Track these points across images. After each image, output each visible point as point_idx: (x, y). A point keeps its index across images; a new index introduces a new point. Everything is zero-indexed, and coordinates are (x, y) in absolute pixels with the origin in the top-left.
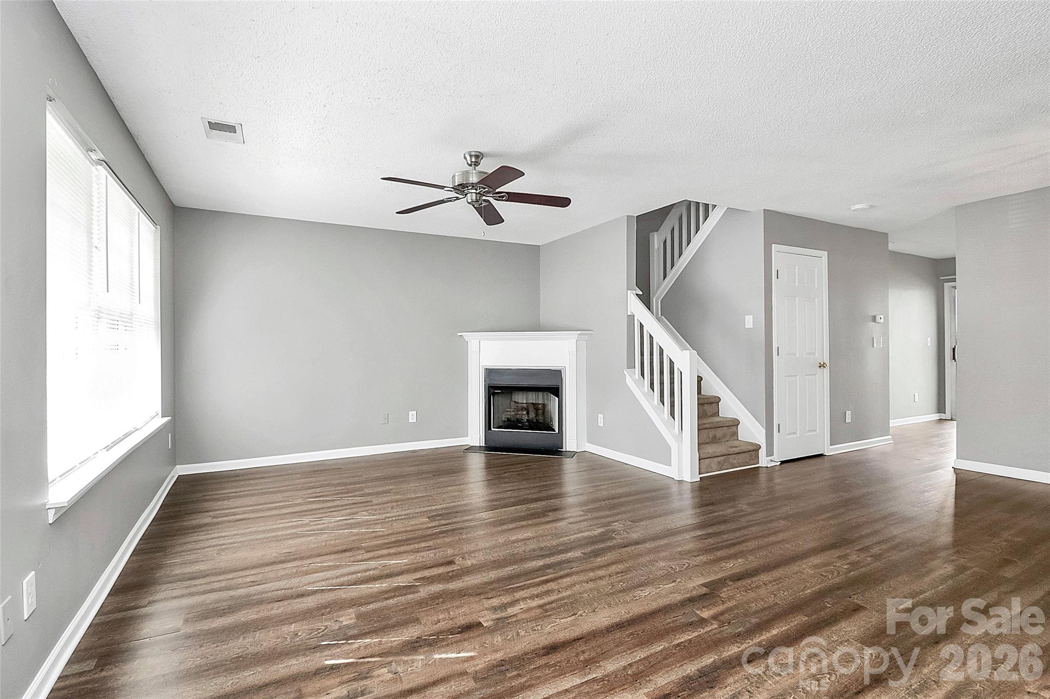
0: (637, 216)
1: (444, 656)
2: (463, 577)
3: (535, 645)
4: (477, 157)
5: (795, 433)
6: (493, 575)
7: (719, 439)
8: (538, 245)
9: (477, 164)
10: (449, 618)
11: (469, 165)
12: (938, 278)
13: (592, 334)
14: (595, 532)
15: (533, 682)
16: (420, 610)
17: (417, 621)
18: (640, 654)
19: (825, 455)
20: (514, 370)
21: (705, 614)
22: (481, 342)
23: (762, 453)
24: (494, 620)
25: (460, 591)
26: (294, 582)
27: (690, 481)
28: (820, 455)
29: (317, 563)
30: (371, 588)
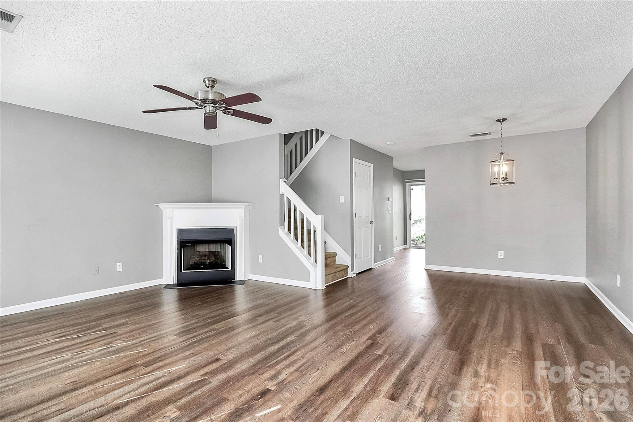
0: (285, 135)
1: (261, 414)
2: (234, 366)
3: (310, 391)
4: (213, 81)
5: (362, 258)
6: (252, 360)
7: (329, 264)
8: (211, 145)
9: (212, 87)
10: (246, 392)
11: (207, 87)
12: (404, 181)
13: (253, 205)
14: (293, 324)
15: (326, 410)
16: (222, 393)
17: (225, 400)
18: (366, 380)
19: (372, 269)
20: (200, 229)
21: (380, 352)
22: (174, 210)
23: (349, 269)
24: (276, 385)
25: (239, 374)
26: (100, 401)
27: (321, 289)
28: (370, 269)
29: (108, 383)
30: (172, 389)
